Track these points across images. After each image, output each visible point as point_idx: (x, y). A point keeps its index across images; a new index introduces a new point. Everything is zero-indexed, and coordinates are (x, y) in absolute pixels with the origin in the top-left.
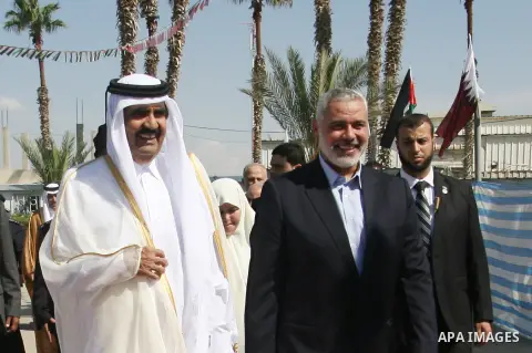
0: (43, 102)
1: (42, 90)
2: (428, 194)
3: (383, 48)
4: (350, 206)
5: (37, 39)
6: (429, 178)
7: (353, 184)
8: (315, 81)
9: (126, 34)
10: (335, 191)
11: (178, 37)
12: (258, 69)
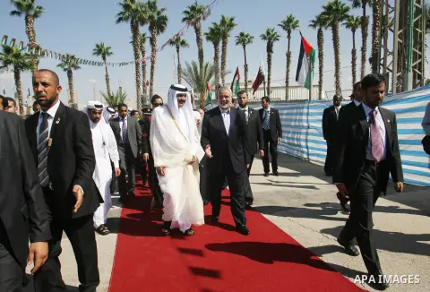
0: (107, 80)
1: (107, 76)
2: (247, 113)
3: (220, 61)
4: (227, 120)
5: (104, 58)
6: (247, 109)
7: (228, 113)
8: (201, 72)
9: (137, 56)
10: (223, 115)
11: (154, 57)
12: (179, 68)
